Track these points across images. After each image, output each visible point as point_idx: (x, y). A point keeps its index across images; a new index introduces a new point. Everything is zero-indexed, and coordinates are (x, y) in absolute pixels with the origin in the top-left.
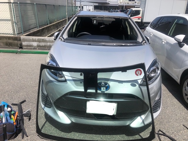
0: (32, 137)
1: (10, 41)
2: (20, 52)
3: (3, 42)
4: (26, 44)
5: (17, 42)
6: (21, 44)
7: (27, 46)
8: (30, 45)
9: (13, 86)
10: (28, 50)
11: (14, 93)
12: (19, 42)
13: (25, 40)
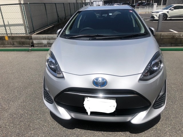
0: (36, 131)
1: (23, 40)
2: (32, 50)
3: (17, 42)
4: (37, 43)
5: (28, 40)
6: (32, 43)
7: (38, 44)
8: (41, 43)
9: (22, 83)
10: (39, 47)
11: (23, 89)
12: (30, 40)
13: (36, 39)
